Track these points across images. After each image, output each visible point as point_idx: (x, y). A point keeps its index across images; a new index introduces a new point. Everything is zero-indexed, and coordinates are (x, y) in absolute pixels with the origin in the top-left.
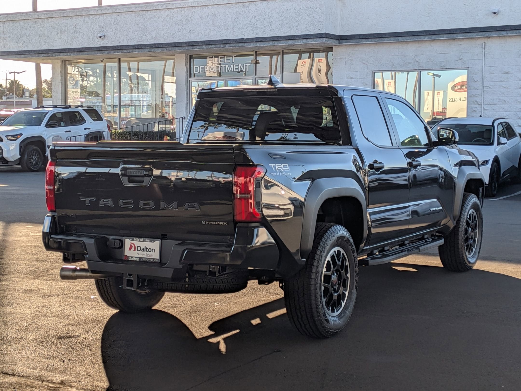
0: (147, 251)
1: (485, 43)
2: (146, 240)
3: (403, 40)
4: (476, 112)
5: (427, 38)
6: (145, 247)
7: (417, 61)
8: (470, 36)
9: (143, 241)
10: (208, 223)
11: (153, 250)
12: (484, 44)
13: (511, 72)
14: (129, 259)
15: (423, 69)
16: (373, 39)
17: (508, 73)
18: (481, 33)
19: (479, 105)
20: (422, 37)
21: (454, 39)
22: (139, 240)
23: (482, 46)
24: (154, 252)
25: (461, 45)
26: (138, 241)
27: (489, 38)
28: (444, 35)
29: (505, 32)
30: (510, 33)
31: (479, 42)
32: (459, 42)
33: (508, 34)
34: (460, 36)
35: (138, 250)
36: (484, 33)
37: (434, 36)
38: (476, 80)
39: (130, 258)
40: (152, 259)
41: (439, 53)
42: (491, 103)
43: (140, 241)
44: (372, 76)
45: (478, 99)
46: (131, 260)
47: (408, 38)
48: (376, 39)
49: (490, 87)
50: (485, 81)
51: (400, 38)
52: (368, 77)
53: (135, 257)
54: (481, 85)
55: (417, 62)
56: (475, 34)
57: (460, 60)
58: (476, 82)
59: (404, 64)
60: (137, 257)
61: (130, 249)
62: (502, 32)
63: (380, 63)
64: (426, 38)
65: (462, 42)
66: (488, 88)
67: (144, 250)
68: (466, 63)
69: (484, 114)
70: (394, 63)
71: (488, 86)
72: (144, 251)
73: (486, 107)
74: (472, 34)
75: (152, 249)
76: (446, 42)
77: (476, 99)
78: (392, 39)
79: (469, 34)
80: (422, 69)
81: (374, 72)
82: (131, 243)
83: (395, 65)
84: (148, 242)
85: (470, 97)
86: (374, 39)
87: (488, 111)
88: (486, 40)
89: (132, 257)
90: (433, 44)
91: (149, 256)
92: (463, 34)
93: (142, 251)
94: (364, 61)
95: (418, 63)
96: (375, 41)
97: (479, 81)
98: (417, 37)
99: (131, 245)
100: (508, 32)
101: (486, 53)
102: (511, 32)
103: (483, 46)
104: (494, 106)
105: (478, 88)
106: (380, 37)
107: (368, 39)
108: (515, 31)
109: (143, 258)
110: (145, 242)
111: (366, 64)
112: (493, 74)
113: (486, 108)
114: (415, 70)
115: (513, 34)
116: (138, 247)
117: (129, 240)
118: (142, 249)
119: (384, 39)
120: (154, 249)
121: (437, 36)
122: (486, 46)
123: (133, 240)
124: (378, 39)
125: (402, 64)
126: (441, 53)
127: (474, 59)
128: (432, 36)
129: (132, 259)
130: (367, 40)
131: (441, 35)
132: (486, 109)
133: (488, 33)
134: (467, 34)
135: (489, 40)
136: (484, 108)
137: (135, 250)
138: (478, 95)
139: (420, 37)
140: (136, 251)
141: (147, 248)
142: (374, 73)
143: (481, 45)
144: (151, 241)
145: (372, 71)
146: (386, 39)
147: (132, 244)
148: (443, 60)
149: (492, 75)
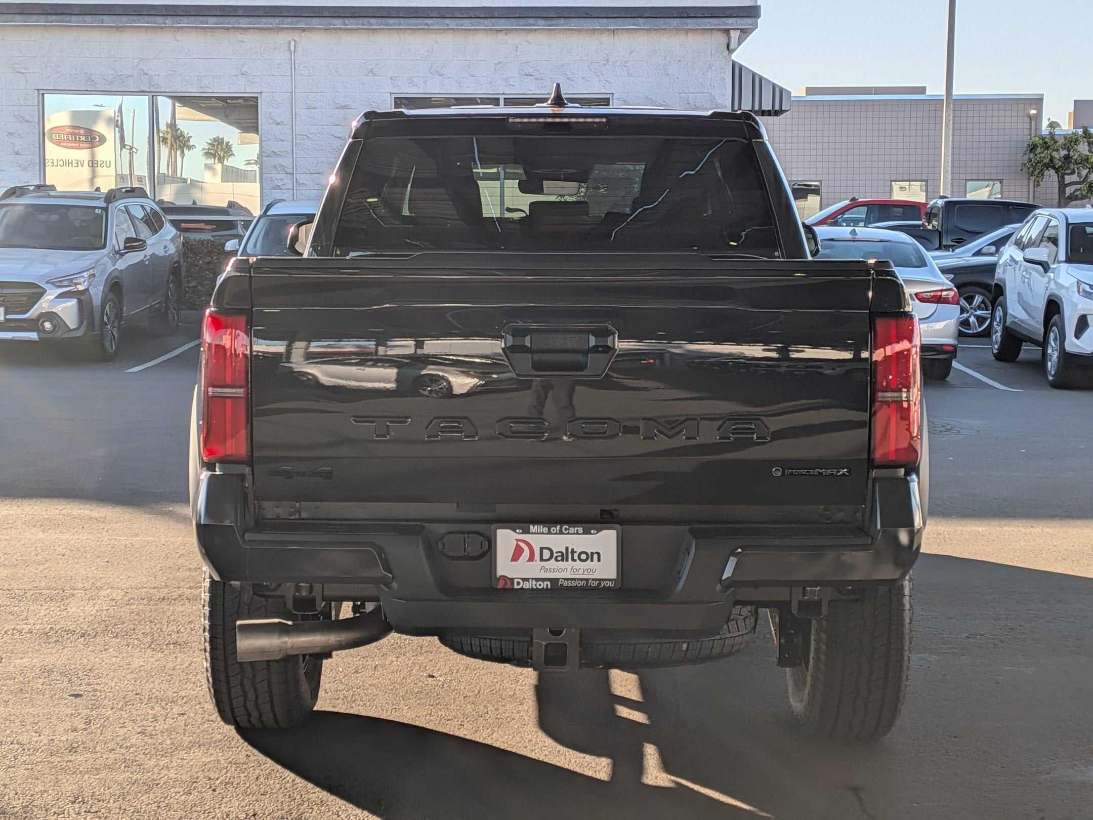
0: (573, 560)
1: (295, 41)
2: (572, 530)
3: (114, 22)
4: (281, 189)
5: (169, 21)
6: (567, 548)
7: (146, 71)
8: (266, 24)
9: (561, 533)
10: (792, 474)
11: (595, 556)
12: (293, 43)
13: (352, 107)
14: (516, 587)
15: (160, 90)
16: (41, 17)
17: (345, 107)
18: (289, 20)
19: (287, 173)
20: (160, 19)
21: (228, 29)
22: (546, 530)
23: (290, 47)
24: (599, 560)
25: (242, 41)
26: (543, 533)
27: (304, 30)
28: (209, 18)
29: (340, 21)
30: (351, 23)
31: (282, 38)
32: (240, 36)
33: (346, 25)
34: (244, 22)
35: (542, 559)
36: (295, 19)
37: (186, 19)
38: (278, 121)
39: (518, 583)
40: (596, 580)
41: (194, 56)
42: (312, 172)
43: (549, 533)
44: (39, 102)
45: (286, 162)
46: (522, 588)
47: (125, 19)
48: (49, 16)
49: (308, 137)
50: (297, 123)
51: (106, 18)
52: (30, 103)
53: (537, 580)
54: (291, 131)
55: (146, 74)
56: (277, 20)
57: (242, 74)
58: (278, 124)
59: (114, 78)
60: (543, 580)
61: (516, 557)
62: (335, 21)
63: (58, 72)
64: (167, 22)
65: (245, 36)
66: (305, 137)
67: (564, 557)
68: (255, 82)
69: (298, 195)
70: (91, 74)
71: (304, 134)
72: (562, 560)
73: (302, 179)
74: (271, 20)
75: (592, 554)
76: (209, 34)
77: (280, 160)
78: (88, 18)
79: (264, 20)
80: (157, 90)
81: (42, 92)
82: (517, 540)
83: (93, 78)
84: (578, 533)
85: (267, 156)
86: (44, 17)
87: (306, 188)
88: (296, 36)
89: (524, 580)
90: (179, 36)
91: (581, 572)
92: (251, 19)
93: (556, 560)
94: (17, 66)
95: (147, 77)
96: (47, 22)
97: (285, 122)
98: (147, 18)
99: (518, 545)
100: (347, 21)
101: (296, 62)
102: (352, 20)
103: (292, 48)
104: (318, 178)
105: (283, 138)
106: (59, 12)
107: (29, 16)
108: (361, 20)
109: (565, 579)
110: (569, 533)
111: (23, 73)
112: (314, 108)
113: (301, 182)
114: (142, 92)
115: (356, 25)
116: (542, 549)
117: (509, 532)
118: (555, 555)
119: (68, 18)
120: (598, 554)
121: (192, 18)
122: (297, 48)
123: (527, 531)
124: (54, 17)
125: (112, 77)
126: (198, 56)
127: (273, 75)
128: (182, 18)
129: (527, 585)
130: (25, 17)
131: (201, 18)
132: (303, 184)
133: (304, 19)
134: (259, 19)
135: (303, 34)
136: (299, 180)
137: (531, 559)
138: (285, 152)
139: (153, 18)
140: (537, 563)
141: (573, 552)
142: (43, 94)
143: (287, 45)
144: (586, 532)
145: (38, 90)
146: (73, 18)
147: (521, 544)
148: (204, 74)
149: (313, 111)
